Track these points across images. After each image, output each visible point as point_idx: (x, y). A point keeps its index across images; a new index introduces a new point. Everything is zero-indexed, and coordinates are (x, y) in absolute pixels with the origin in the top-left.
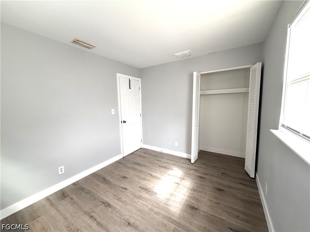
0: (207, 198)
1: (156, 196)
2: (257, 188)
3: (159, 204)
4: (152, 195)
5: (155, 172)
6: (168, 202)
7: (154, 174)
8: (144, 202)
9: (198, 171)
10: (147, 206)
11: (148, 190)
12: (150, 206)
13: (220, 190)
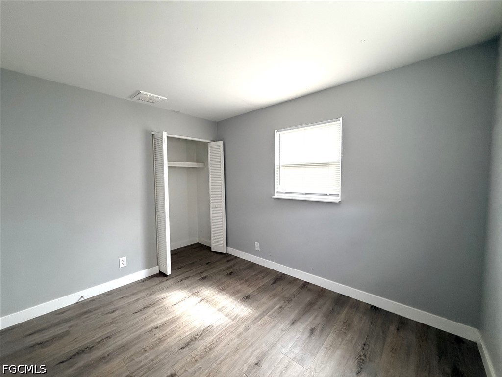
0: (237, 284)
1: (215, 326)
2: (237, 258)
3: (231, 325)
4: (211, 332)
5: (153, 321)
6: (232, 317)
7: (158, 323)
8: (222, 343)
9: (190, 277)
10: (232, 340)
11: (198, 336)
12: (233, 336)
13: (231, 274)
